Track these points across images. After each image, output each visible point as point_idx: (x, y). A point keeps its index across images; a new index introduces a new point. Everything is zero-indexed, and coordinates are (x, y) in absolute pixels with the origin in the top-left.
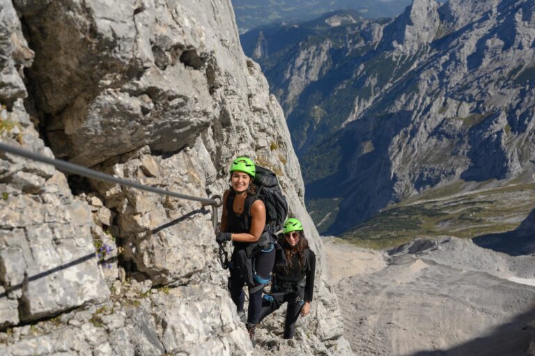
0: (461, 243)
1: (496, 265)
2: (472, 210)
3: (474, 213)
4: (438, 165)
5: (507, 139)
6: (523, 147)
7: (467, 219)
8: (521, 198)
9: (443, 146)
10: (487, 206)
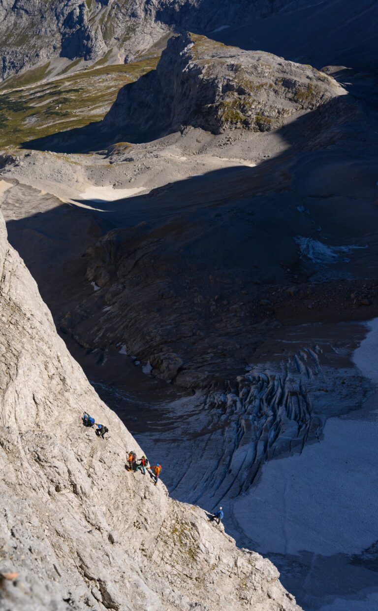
0: (41, 157)
1: (75, 176)
2: (58, 102)
3: (60, 105)
4: (20, 48)
5: (90, 14)
6: (107, 22)
7: (52, 113)
8: (106, 84)
9: (22, 25)
10: (73, 96)
